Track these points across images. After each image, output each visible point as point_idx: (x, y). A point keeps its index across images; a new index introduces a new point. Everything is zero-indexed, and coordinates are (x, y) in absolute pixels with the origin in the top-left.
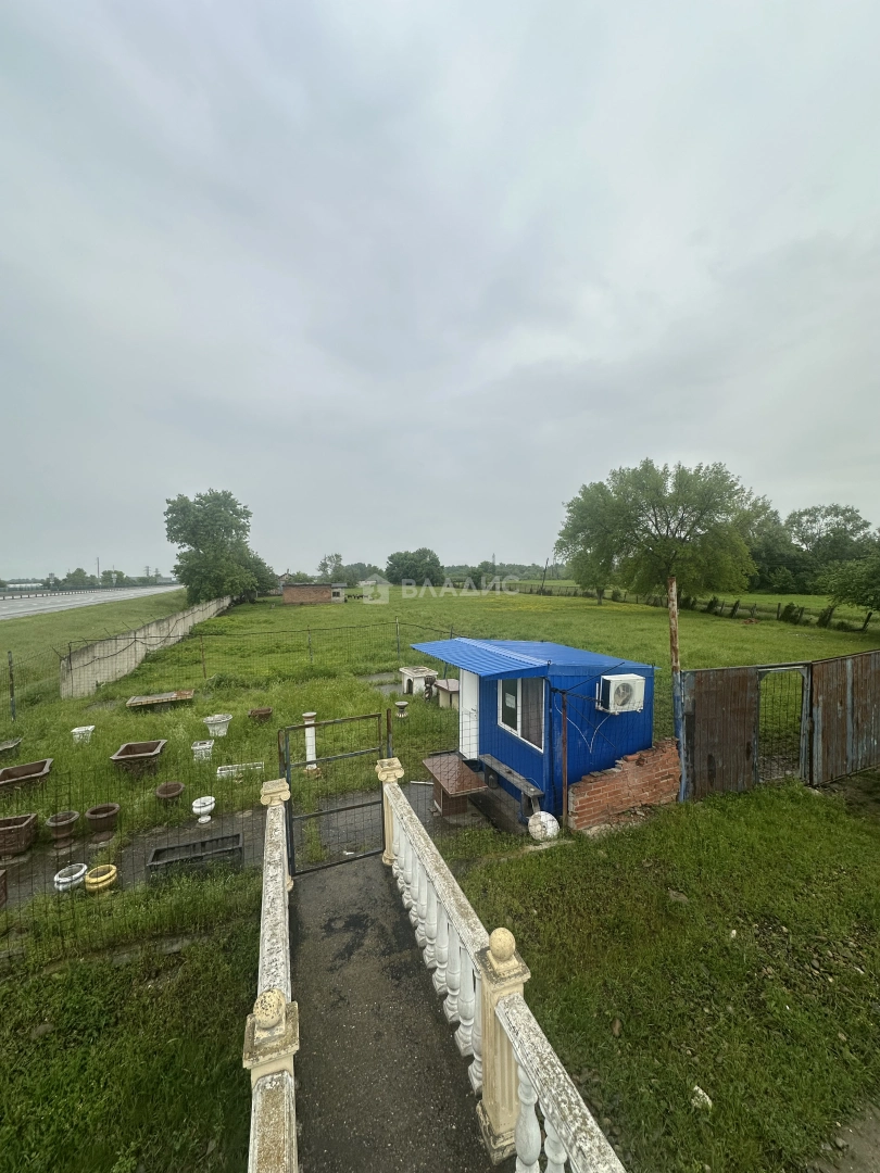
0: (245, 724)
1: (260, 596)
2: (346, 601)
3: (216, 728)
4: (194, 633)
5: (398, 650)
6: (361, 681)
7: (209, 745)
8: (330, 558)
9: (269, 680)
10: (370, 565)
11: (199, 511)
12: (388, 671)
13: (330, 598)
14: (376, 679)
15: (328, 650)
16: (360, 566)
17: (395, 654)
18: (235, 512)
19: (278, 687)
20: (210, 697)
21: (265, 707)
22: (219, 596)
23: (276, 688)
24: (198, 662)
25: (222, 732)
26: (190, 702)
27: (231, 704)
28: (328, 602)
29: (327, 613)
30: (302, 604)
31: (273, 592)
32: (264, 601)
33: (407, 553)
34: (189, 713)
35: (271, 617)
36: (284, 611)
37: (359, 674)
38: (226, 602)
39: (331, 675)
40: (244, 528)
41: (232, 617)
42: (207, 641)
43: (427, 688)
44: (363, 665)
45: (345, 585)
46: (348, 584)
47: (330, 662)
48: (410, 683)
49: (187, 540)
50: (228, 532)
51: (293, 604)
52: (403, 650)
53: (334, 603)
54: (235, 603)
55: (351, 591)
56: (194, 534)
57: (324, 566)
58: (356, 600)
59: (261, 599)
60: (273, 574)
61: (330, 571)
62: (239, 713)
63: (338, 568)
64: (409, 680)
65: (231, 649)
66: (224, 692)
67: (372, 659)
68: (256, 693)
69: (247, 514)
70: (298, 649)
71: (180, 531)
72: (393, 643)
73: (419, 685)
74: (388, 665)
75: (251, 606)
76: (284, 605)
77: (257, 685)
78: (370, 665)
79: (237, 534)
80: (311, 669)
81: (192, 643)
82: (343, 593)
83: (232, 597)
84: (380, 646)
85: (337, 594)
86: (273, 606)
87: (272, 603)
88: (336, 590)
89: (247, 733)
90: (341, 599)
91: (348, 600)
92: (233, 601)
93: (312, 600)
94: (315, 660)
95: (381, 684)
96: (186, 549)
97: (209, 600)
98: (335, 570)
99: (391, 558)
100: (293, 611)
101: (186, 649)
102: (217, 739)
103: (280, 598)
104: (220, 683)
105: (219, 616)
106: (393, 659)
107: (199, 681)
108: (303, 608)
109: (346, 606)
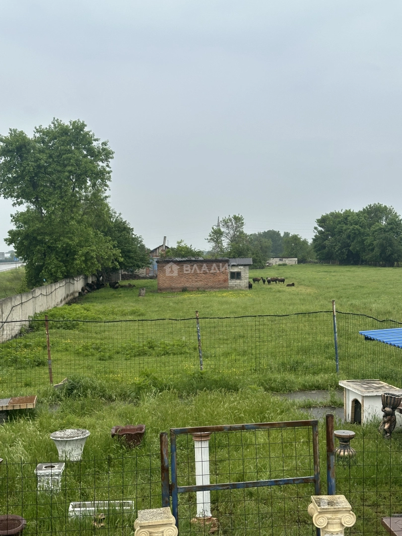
0: (106, 448)
1: (124, 277)
2: (250, 286)
3: (68, 448)
4: (36, 325)
5: (336, 357)
6: (277, 399)
7: (58, 469)
8: (226, 223)
9: (139, 389)
10: (287, 234)
11: (41, 151)
12: (319, 388)
13: (226, 281)
14: (300, 399)
15: (226, 354)
16: (272, 235)
17: (330, 363)
18: (91, 152)
19: (152, 400)
20: (59, 409)
21: (136, 425)
22: (69, 276)
23: (149, 401)
24: (40, 364)
25: (76, 454)
26: (31, 414)
27: (88, 420)
28: (222, 287)
29: (221, 303)
30: (184, 290)
31: (142, 272)
32: (130, 286)
33: (348, 214)
34: (30, 427)
35: (141, 307)
36: (159, 299)
37: (273, 389)
38: (78, 285)
39: (231, 387)
40: (102, 175)
41: (86, 305)
42: (54, 336)
43: (387, 414)
44: (278, 377)
45: (249, 261)
46: (254, 261)
47: (227, 370)
48: (357, 405)
49: (24, 195)
50: (81, 182)
51: (171, 290)
52: (343, 359)
53: (232, 288)
54: (90, 288)
55: (258, 273)
56: (35, 185)
57: (217, 235)
58: (267, 286)
59: (126, 283)
60: (143, 247)
61: (225, 242)
62: (98, 432)
63: (238, 238)
64: (356, 402)
65: (86, 348)
66: (78, 403)
67: (294, 369)
68: (121, 406)
69: (107, 155)
70: (180, 351)
71: (15, 181)
72: (327, 347)
73: (373, 410)
74: (320, 378)
75: (112, 292)
76: (160, 290)
77: (124, 396)
78: (291, 377)
79: (94, 185)
80: (201, 377)
81: (34, 339)
82: (247, 275)
83: (86, 278)
84: (305, 351)
85: (236, 276)
86: (143, 292)
87: (142, 288)
88: (235, 270)
89: (110, 460)
90: (244, 282)
91: (254, 285)
92: (87, 285)
93: (199, 284)
94: (207, 366)
95: (309, 406)
96: (23, 208)
97: (56, 280)
98: (235, 240)
99: (322, 221)
100: (171, 300)
101: (26, 346)
102: (69, 464)
103: (154, 282)
104: (71, 390)
105: (69, 303)
106: (326, 370)
107: (43, 388)
108: (186, 296)
109: (250, 294)
